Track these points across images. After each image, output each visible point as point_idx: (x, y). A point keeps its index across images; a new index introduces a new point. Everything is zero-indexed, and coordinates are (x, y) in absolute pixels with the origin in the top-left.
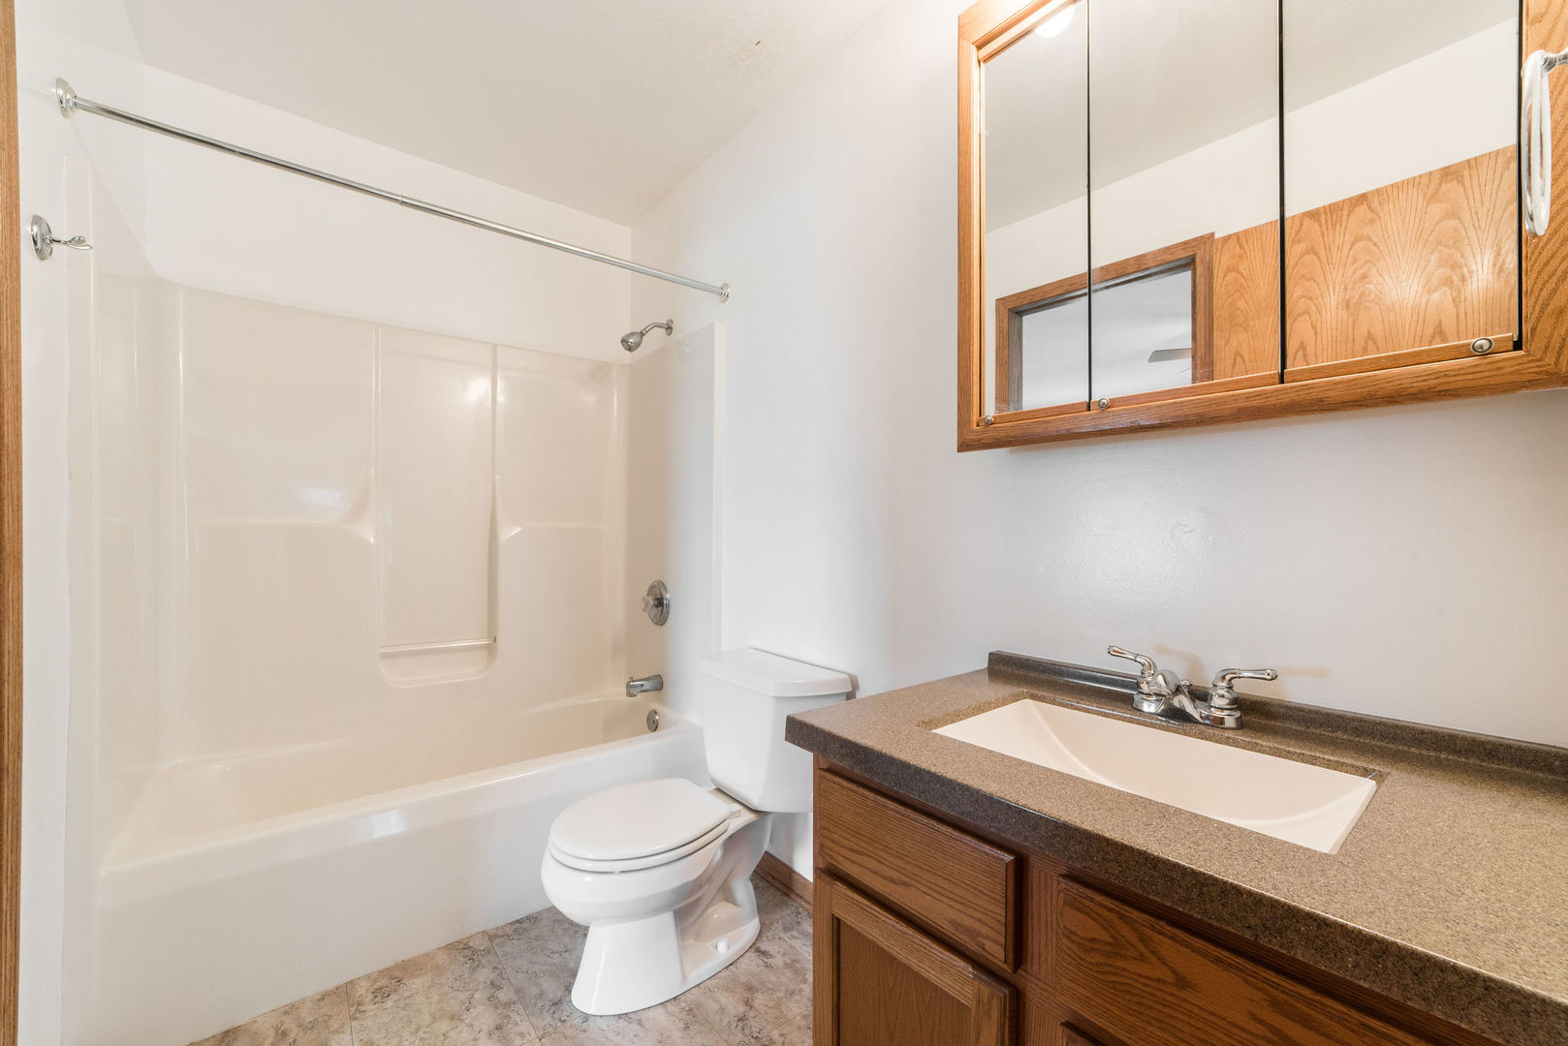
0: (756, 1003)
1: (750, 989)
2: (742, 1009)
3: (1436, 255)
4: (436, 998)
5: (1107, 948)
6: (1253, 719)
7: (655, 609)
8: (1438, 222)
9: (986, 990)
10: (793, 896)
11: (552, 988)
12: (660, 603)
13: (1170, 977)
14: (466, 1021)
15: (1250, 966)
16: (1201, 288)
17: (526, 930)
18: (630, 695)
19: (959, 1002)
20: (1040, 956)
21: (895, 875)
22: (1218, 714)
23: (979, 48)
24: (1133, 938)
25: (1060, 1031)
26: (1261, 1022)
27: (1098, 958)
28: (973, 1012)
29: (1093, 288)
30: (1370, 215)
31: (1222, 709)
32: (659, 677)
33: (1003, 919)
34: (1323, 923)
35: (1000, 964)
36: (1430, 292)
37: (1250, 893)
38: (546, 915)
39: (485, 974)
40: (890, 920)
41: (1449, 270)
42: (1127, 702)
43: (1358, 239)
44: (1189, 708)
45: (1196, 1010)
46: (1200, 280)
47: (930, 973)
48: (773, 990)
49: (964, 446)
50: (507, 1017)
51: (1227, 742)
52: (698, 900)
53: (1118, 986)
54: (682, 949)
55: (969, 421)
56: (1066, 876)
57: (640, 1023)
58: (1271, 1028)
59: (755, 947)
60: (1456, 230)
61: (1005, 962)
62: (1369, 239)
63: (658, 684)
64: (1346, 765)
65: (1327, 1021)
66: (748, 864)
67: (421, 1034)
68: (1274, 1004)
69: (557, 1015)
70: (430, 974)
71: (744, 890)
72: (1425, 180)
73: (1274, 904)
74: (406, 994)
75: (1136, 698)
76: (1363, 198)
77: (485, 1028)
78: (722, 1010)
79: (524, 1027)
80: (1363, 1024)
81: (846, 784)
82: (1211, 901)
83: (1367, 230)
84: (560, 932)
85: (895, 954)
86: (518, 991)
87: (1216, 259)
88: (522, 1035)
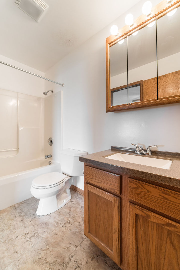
0: (71, 210)
1: (70, 208)
2: (69, 211)
3: (175, 85)
4: (8, 217)
5: (136, 188)
6: (153, 154)
7: (50, 143)
8: (175, 80)
9: (116, 199)
10: (77, 192)
11: (32, 212)
12: (51, 142)
13: (146, 191)
14: (15, 220)
15: (159, 187)
16: (141, 89)
17: (26, 202)
18: (45, 158)
19: (111, 201)
20: (124, 192)
21: (99, 182)
22: (148, 153)
23: (109, 44)
24: (140, 186)
25: (128, 203)
26: (160, 196)
27: (134, 190)
28: (113, 203)
29: (128, 87)
30: (166, 78)
31: (149, 152)
32: (51, 155)
33: (118, 186)
34: (170, 178)
35: (118, 194)
36: (174, 90)
37: (159, 175)
38: (30, 199)
39: (18, 211)
40: (98, 190)
41: (176, 87)
42: (134, 152)
43: (164, 82)
44: (144, 152)
45: (150, 196)
46: (141, 88)
47: (105, 197)
48: (74, 208)
49: (107, 112)
50: (23, 218)
51: (150, 157)
52: (60, 193)
53: (138, 194)
54: (58, 202)
55: (108, 107)
56: (129, 178)
57: (50, 216)
58: (162, 196)
59: (71, 201)
60: (177, 81)
61: (119, 193)
62: (166, 82)
63: (51, 156)
64: (167, 159)
65: (171, 194)
66: (69, 186)
67: (5, 224)
68: (163, 193)
69: (34, 217)
70: (7, 213)
71: (68, 191)
72: (173, 73)
73: (163, 177)
74: (2, 217)
75: (135, 152)
76: (165, 76)
77: (19, 221)
78: (65, 212)
79: (27, 220)
80: (176, 193)
81: (90, 167)
82: (153, 178)
83: (165, 81)
84: (33, 202)
85: (99, 195)
86: (25, 213)
87: (144, 84)
88: (27, 221)
